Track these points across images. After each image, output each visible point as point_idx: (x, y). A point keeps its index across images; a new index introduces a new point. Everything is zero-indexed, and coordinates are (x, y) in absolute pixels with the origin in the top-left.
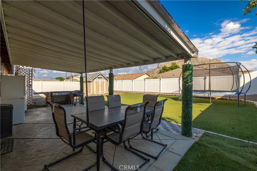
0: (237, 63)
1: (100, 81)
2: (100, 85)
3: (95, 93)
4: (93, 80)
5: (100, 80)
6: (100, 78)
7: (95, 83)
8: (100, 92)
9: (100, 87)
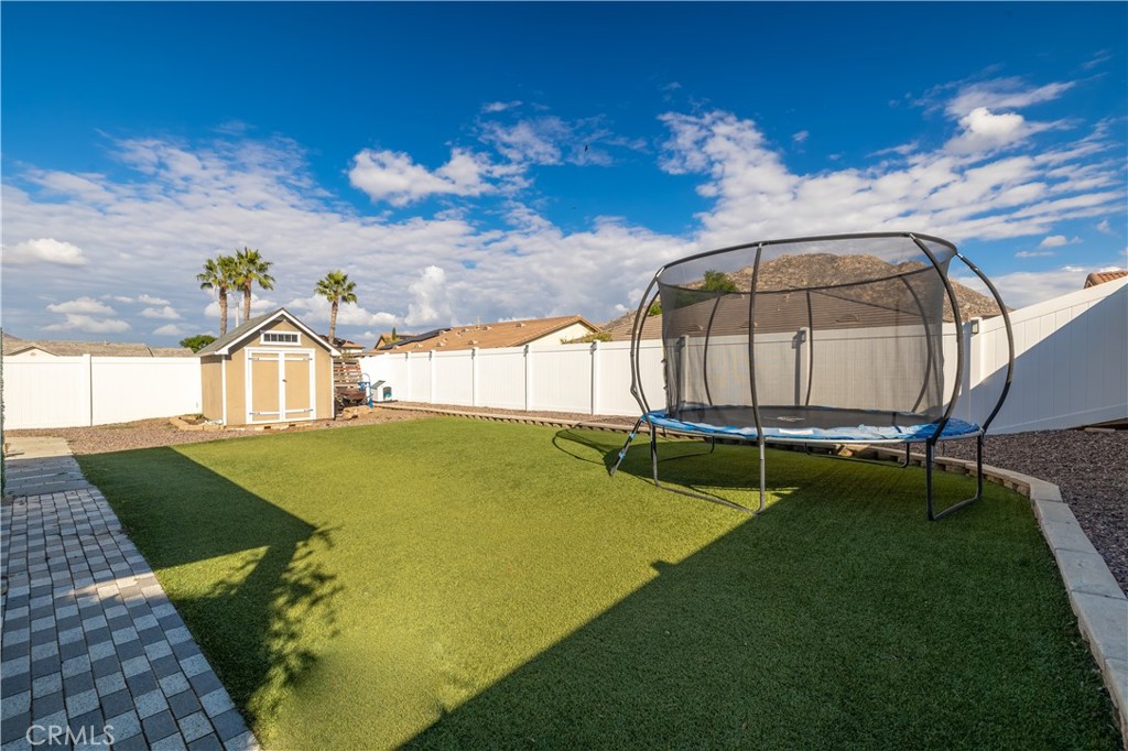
0: (924, 242)
1: (282, 355)
2: (282, 375)
3: (249, 420)
4: (233, 350)
5: (282, 352)
6: (281, 338)
7: (248, 365)
8: (283, 411)
9: (282, 385)
